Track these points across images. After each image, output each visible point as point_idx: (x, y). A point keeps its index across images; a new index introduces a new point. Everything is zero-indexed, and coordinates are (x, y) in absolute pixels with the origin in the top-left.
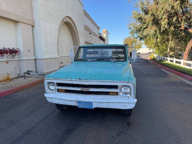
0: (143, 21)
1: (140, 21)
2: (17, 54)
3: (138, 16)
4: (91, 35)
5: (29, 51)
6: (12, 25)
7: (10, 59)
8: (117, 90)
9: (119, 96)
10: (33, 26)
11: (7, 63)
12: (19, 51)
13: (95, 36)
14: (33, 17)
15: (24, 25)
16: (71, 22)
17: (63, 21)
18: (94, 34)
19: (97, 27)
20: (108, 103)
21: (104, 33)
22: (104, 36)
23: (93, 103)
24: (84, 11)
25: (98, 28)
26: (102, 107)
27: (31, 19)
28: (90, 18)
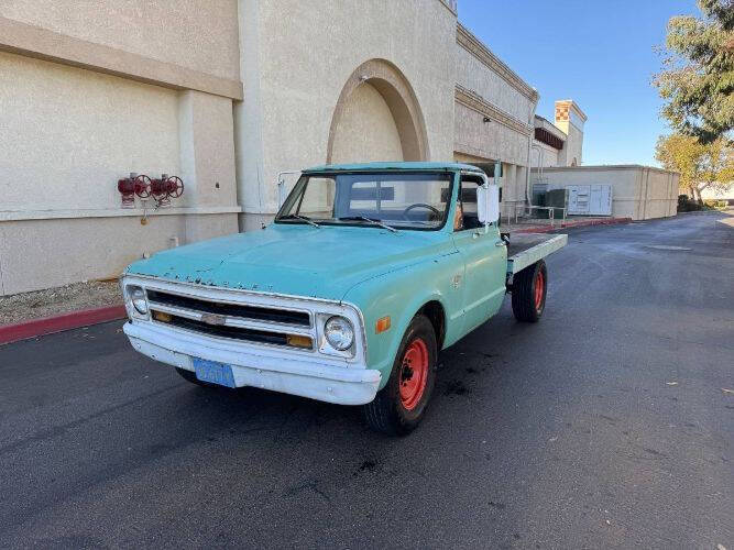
0: (720, 57)
1: (707, 58)
2: (174, 194)
3: (696, 40)
4: (492, 124)
5: (217, 186)
6: (165, 102)
7: (152, 211)
8: (307, 330)
9: (316, 354)
10: (236, 103)
11: (143, 222)
12: (179, 184)
13: (512, 128)
14: (238, 71)
15: (202, 99)
16: (392, 80)
17: (356, 76)
18: (509, 122)
19: (524, 95)
20: (276, 375)
21: (562, 115)
22: (562, 127)
23: (234, 368)
24: (461, 30)
25: (533, 96)
26: (262, 386)
27: (230, 75)
28: (492, 57)
